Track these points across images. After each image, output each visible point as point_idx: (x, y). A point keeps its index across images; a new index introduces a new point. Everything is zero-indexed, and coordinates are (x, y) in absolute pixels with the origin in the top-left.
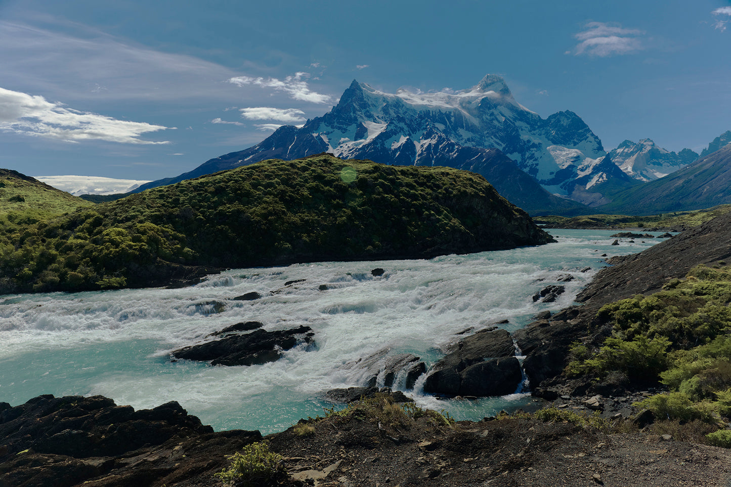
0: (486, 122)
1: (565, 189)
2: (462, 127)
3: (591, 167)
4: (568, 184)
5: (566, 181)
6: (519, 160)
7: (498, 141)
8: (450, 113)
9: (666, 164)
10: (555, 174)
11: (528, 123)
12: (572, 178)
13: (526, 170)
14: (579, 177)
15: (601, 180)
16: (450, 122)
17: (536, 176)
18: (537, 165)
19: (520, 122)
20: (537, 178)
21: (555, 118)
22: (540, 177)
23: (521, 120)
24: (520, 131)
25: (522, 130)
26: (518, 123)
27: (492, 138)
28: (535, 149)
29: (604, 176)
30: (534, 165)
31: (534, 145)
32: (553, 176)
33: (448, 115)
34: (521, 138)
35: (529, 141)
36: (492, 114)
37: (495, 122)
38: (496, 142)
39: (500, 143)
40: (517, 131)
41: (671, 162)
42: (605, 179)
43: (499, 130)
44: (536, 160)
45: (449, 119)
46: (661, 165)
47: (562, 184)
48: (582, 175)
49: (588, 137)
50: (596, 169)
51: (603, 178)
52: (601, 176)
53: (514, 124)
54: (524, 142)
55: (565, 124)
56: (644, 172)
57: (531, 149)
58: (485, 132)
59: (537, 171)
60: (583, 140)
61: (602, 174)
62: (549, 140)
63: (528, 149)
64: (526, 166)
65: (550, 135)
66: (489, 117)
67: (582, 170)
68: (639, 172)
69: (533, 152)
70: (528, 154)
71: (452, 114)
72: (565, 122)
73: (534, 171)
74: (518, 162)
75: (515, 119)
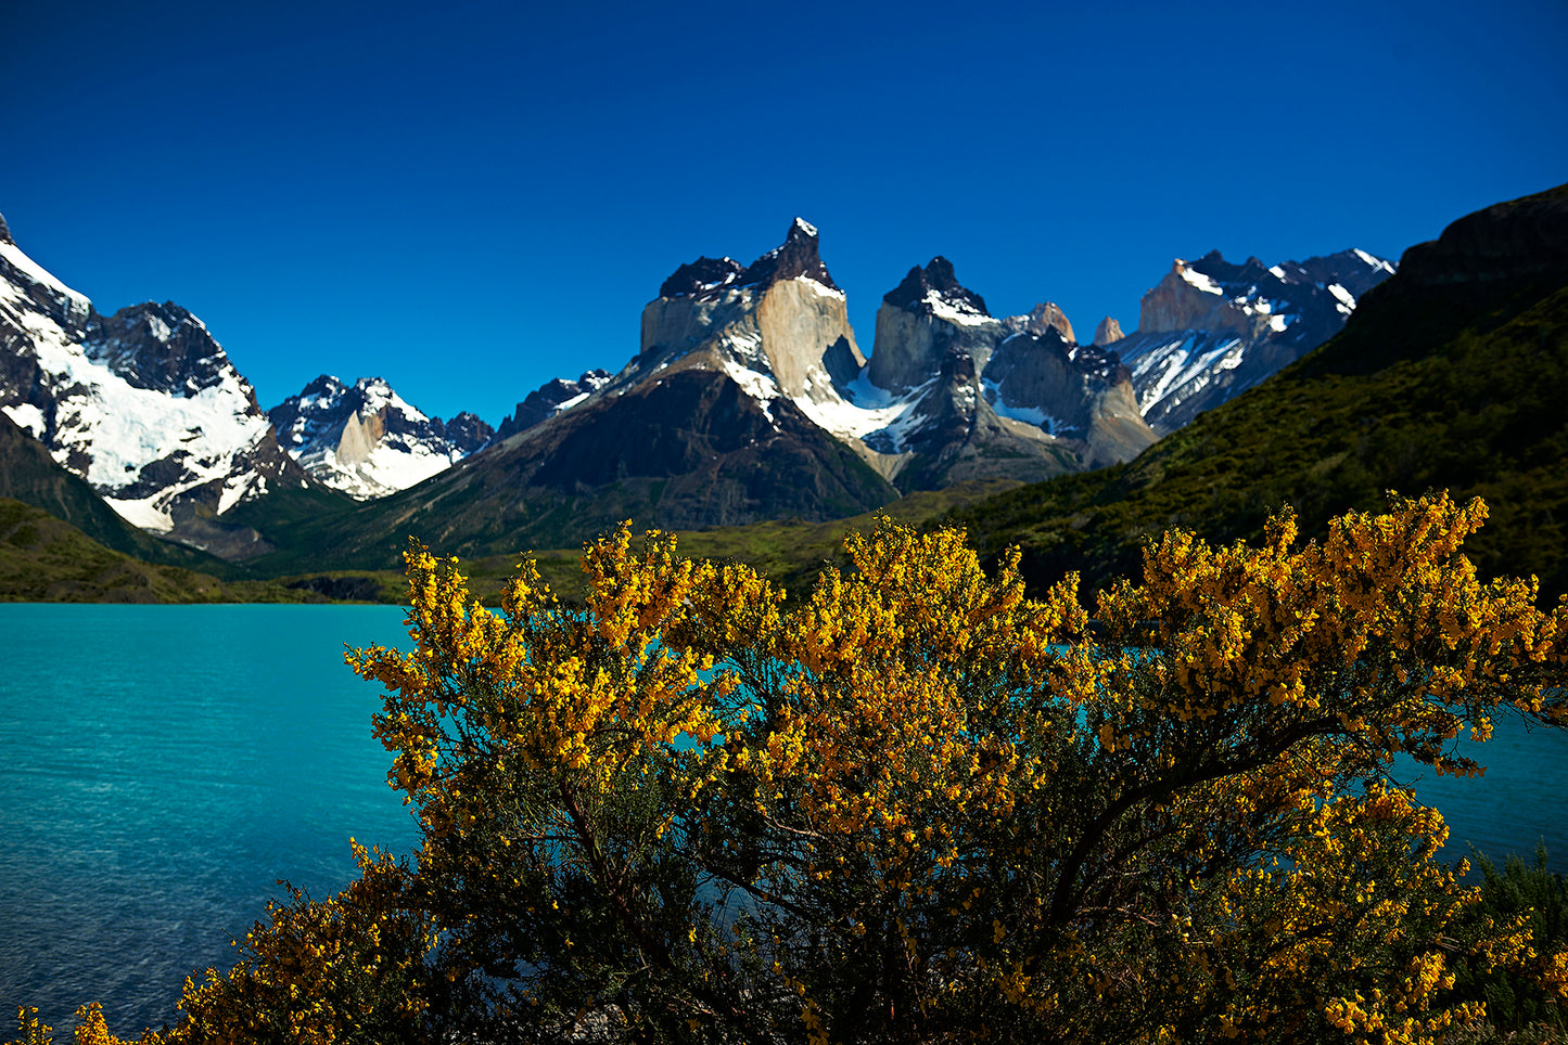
1: (165, 511)
3: (230, 459)
4: (171, 498)
5: (167, 490)
6: (39, 428)
9: (420, 448)
10: (138, 472)
11: (60, 321)
12: (183, 482)
13: (60, 456)
14: (200, 481)
15: (252, 492)
17: (87, 473)
18: (89, 443)
19: (35, 315)
20: (91, 479)
21: (134, 317)
22: (95, 476)
23: (39, 310)
24: (36, 340)
25: (42, 339)
26: (31, 320)
28: (81, 398)
29: (262, 481)
30: (82, 445)
31: (79, 389)
32: (134, 477)
34: (43, 364)
35: (63, 376)
40: (31, 344)
41: (433, 443)
42: (264, 491)
44: (85, 429)
46: (408, 450)
47: (156, 497)
48: (207, 476)
49: (222, 380)
50: (241, 463)
51: (258, 489)
52: (253, 483)
53: (19, 322)
54: (51, 375)
55: (162, 338)
56: (366, 469)
57: (71, 398)
59: (89, 460)
60: (209, 384)
61: (257, 478)
62: (118, 375)
63: (63, 396)
64: (58, 446)
67: (205, 463)
68: (353, 467)
69: (76, 409)
70: (63, 412)
72: (163, 331)
73: (81, 459)
74: (36, 434)
75: (22, 306)
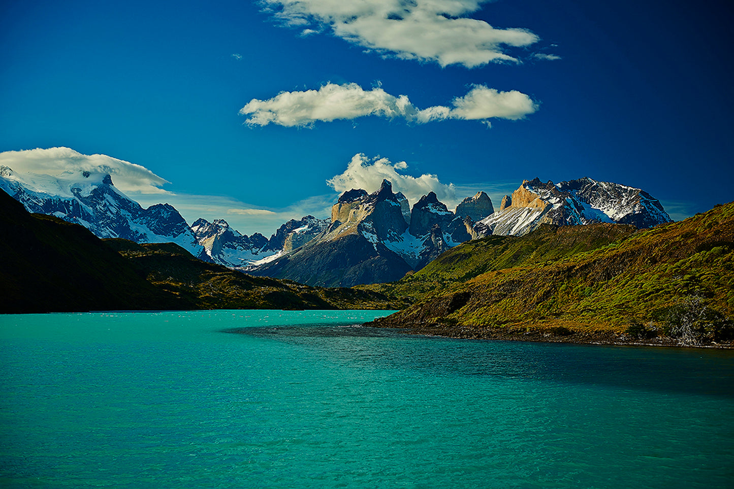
0: (100, 212)
2: (80, 217)
7: (113, 232)
8: (69, 202)
11: (130, 212)
16: (69, 211)
19: (123, 210)
21: (155, 209)
23: (123, 208)
24: (129, 222)
27: (108, 229)
31: (142, 236)
33: (66, 204)
34: (131, 229)
35: (137, 232)
36: (105, 205)
37: (109, 213)
38: (111, 232)
39: (115, 233)
40: (127, 222)
43: (113, 221)
45: (68, 208)
49: (185, 231)
54: (134, 233)
55: (165, 217)
58: (100, 222)
60: (181, 232)
62: (151, 230)
65: (151, 226)
66: (103, 209)
68: (217, 256)
71: (70, 204)
72: (165, 215)
